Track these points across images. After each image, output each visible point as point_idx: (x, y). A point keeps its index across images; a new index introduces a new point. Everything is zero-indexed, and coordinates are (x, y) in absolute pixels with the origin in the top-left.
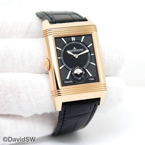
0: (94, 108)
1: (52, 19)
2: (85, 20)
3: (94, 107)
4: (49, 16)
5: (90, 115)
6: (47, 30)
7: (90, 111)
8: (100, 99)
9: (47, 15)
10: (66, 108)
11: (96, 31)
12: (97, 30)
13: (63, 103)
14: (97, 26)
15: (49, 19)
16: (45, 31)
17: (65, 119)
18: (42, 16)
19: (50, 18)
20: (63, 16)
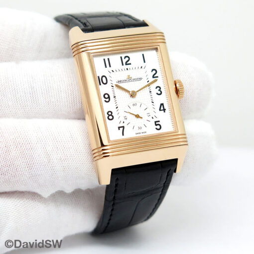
0: (167, 178)
1: (86, 25)
2: (144, 24)
3: (168, 175)
4: (80, 21)
5: (160, 193)
6: (80, 44)
7: (159, 185)
8: (176, 160)
9: (76, 19)
10: (117, 179)
11: (165, 43)
12: (166, 41)
13: (113, 170)
14: (165, 35)
15: (81, 25)
16: (75, 46)
17: (116, 201)
18: (67, 22)
19: (82, 23)
20: (104, 18)
